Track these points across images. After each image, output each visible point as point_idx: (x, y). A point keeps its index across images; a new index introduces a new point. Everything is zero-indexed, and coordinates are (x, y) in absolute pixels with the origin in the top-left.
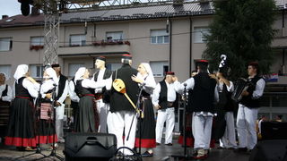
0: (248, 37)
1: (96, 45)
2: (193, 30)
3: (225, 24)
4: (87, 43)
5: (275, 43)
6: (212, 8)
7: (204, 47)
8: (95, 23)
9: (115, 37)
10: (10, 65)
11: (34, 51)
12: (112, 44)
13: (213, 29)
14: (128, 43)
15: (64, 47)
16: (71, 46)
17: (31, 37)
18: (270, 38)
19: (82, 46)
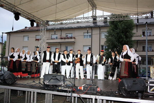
0: (122, 36)
1: (62, 38)
2: (101, 33)
3: (113, 31)
4: (58, 38)
5: (134, 39)
6: (108, 24)
7: (105, 40)
8: (61, 30)
9: (69, 35)
10: (28, 47)
11: (37, 41)
12: (68, 38)
13: (108, 32)
14: (74, 38)
15: (49, 39)
16: (52, 39)
17: (36, 35)
18: (132, 36)
19: (56, 39)
